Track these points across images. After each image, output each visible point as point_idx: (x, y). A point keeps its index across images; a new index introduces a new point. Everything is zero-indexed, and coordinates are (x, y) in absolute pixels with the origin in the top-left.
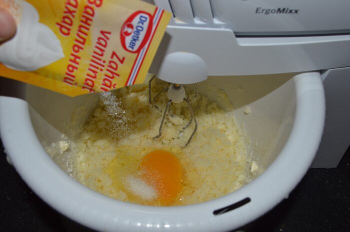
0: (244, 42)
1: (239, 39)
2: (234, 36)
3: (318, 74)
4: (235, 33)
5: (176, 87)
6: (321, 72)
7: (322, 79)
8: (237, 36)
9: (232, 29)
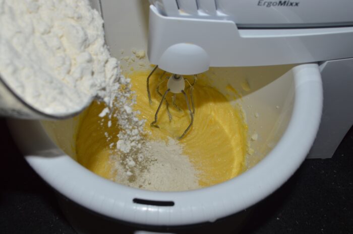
0: (246, 34)
1: (241, 31)
2: (236, 27)
3: (316, 65)
4: (237, 24)
5: (176, 77)
6: (319, 63)
7: (319, 69)
8: (239, 28)
9: (234, 21)
